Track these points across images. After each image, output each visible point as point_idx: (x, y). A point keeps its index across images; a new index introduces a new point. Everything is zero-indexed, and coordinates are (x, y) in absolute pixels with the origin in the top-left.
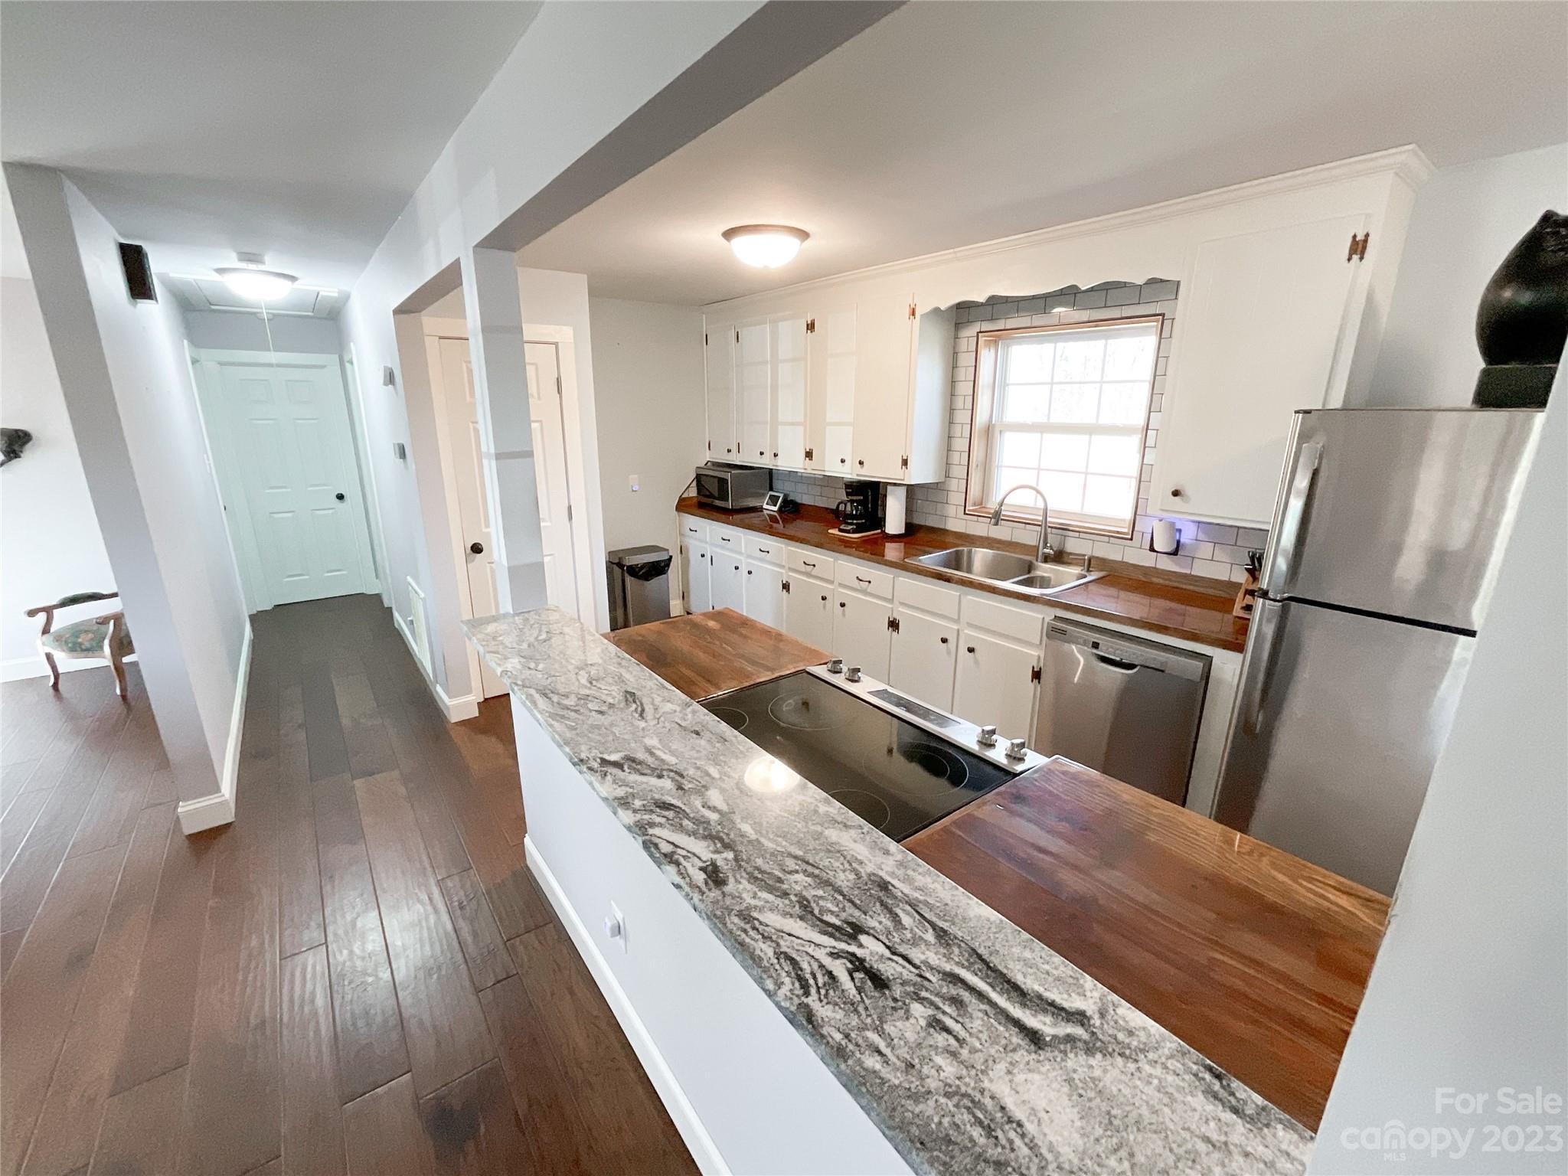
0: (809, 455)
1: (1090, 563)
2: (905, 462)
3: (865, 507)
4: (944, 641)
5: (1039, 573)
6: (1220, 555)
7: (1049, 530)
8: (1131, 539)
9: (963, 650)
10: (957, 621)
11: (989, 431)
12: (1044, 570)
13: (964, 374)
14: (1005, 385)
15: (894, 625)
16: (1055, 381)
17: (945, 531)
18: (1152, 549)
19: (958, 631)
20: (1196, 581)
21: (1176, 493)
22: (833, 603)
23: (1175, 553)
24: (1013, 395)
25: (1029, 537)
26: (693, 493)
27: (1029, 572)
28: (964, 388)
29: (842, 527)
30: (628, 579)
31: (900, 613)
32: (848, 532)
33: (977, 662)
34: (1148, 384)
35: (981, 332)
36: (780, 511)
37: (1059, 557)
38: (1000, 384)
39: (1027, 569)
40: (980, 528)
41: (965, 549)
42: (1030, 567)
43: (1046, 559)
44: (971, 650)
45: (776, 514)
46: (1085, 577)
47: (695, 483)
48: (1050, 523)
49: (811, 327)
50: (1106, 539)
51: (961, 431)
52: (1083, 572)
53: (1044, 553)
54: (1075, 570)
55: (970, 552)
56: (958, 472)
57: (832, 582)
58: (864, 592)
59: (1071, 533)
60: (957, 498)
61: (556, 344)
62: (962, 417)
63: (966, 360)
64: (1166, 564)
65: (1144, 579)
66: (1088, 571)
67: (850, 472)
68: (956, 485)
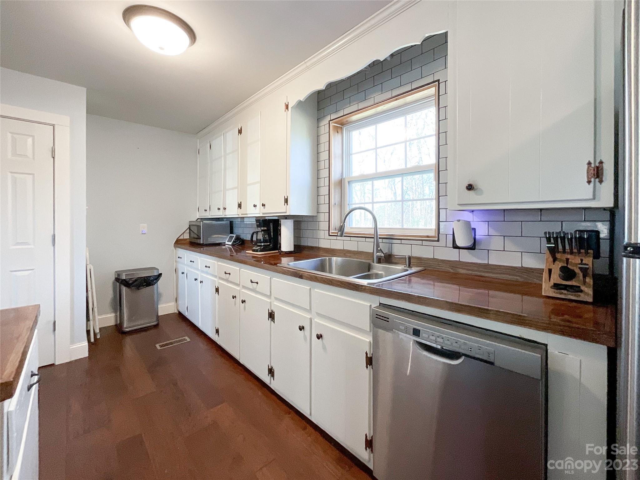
0: (240, 206)
1: (410, 261)
2: (286, 201)
3: (269, 235)
4: (301, 328)
5: (374, 271)
6: (509, 245)
7: (380, 240)
8: (438, 241)
9: (314, 337)
10: (309, 311)
11: (341, 183)
12: (378, 268)
13: (323, 147)
14: (349, 155)
15: (271, 316)
16: (378, 147)
17: (318, 249)
18: (455, 247)
19: (311, 319)
20: (495, 269)
21: (470, 187)
22: (238, 300)
23: (472, 248)
24: (355, 159)
25: (368, 247)
26: (187, 236)
27: (369, 271)
28: (324, 156)
29: (254, 248)
30: (124, 289)
31: (277, 306)
32: (257, 251)
33: (324, 348)
34: (435, 137)
35: (331, 120)
36: (233, 245)
37: (388, 259)
38: (346, 155)
39: (367, 269)
40: (338, 244)
41: (327, 258)
42: (369, 268)
43: (379, 261)
44: (319, 337)
45: (231, 246)
46: (407, 270)
47: (188, 231)
48: (380, 235)
49: (240, 132)
50: (420, 242)
51: (324, 182)
52: (406, 268)
53: (377, 256)
54: (399, 267)
55: (330, 260)
56: (324, 208)
57: (238, 285)
58: (254, 290)
59: (394, 241)
60: (324, 226)
61: (54, 126)
62: (324, 173)
63: (324, 139)
64: (467, 257)
65: (452, 271)
66: (409, 266)
67: (258, 212)
68: (323, 217)
